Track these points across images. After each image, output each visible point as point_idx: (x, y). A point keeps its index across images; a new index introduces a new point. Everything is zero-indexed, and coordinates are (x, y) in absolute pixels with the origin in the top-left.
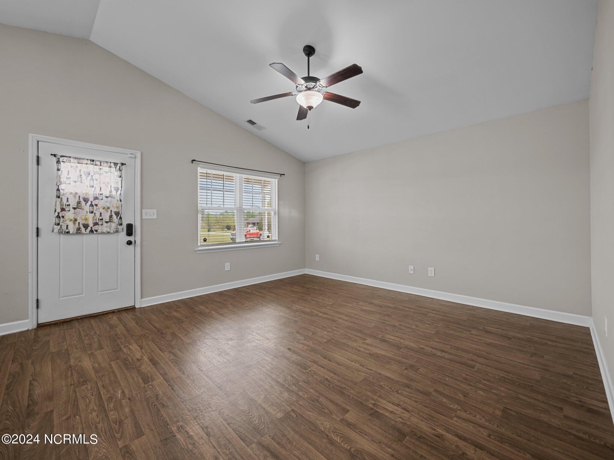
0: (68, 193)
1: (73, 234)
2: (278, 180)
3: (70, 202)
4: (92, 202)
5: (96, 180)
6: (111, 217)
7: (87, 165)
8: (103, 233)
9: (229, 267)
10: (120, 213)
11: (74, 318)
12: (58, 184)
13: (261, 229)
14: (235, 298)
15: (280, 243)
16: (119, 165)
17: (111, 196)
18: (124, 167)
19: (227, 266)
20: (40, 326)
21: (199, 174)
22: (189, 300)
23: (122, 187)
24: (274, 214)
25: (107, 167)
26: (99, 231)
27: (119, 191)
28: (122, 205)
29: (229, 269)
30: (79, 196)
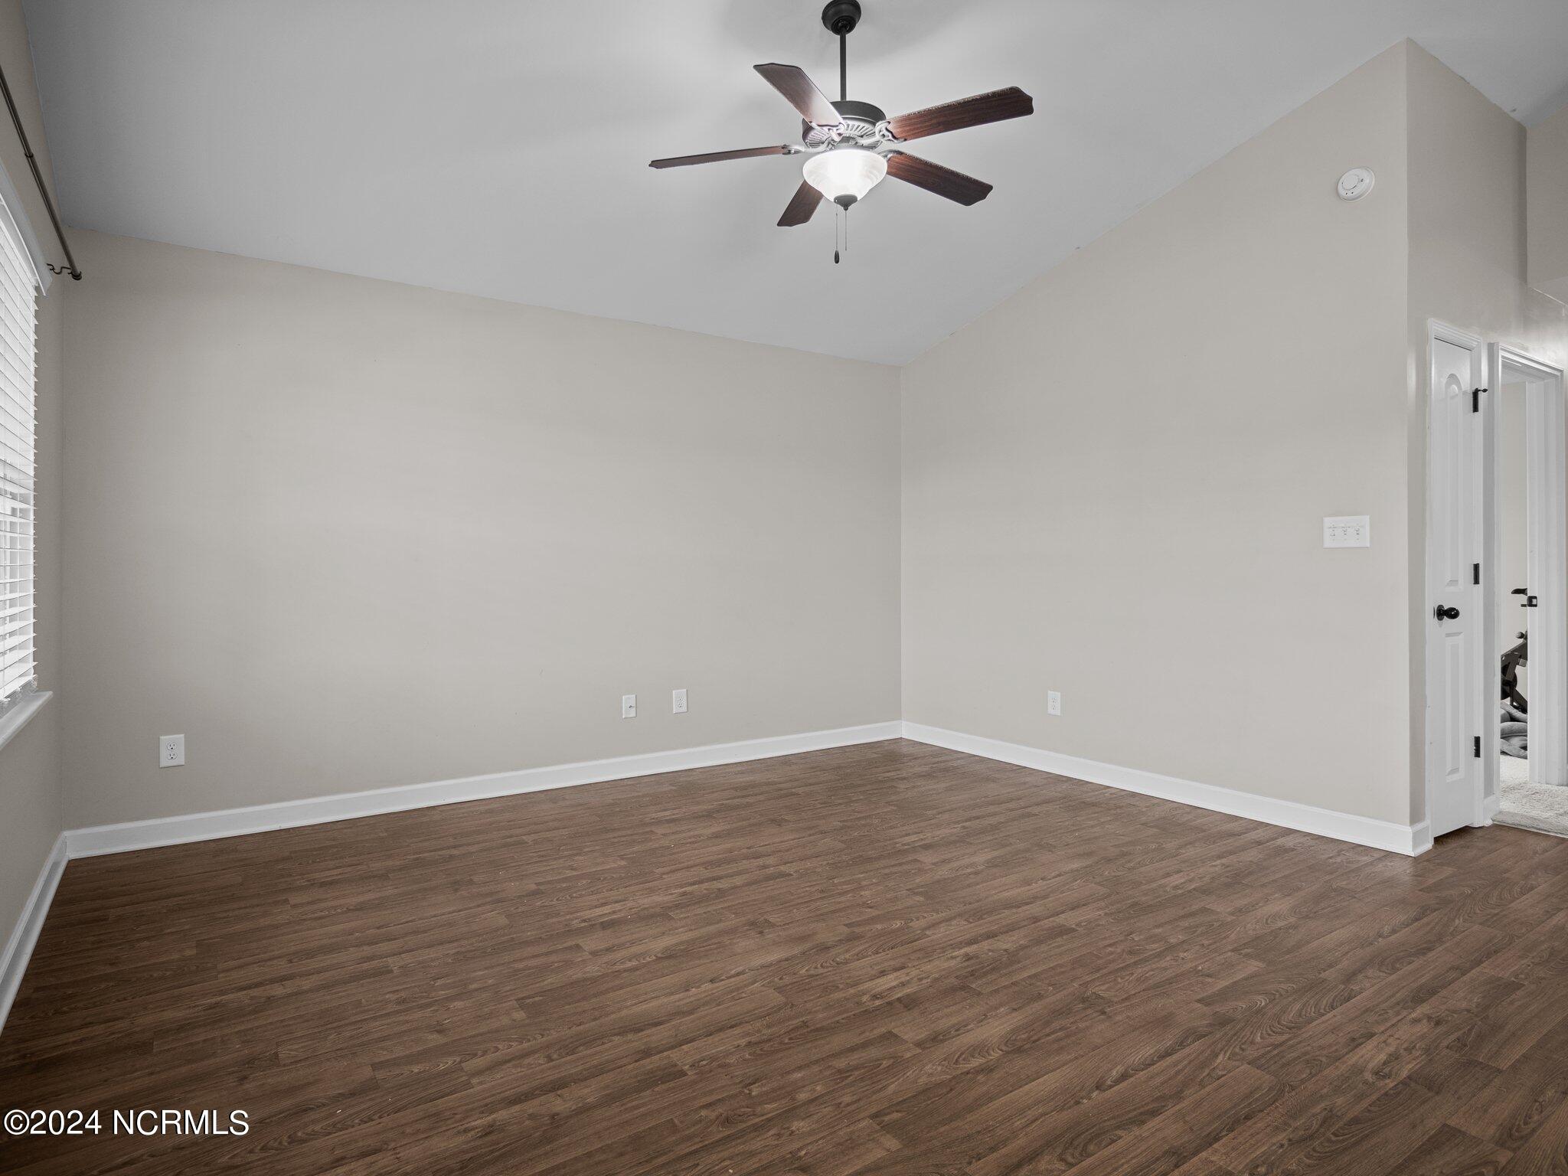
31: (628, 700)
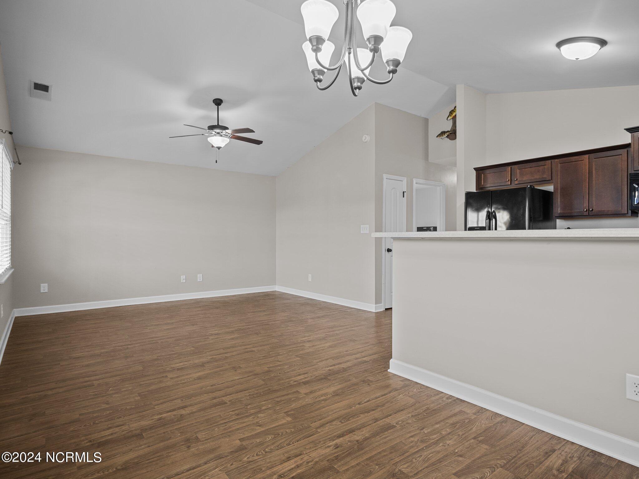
31: (183, 277)
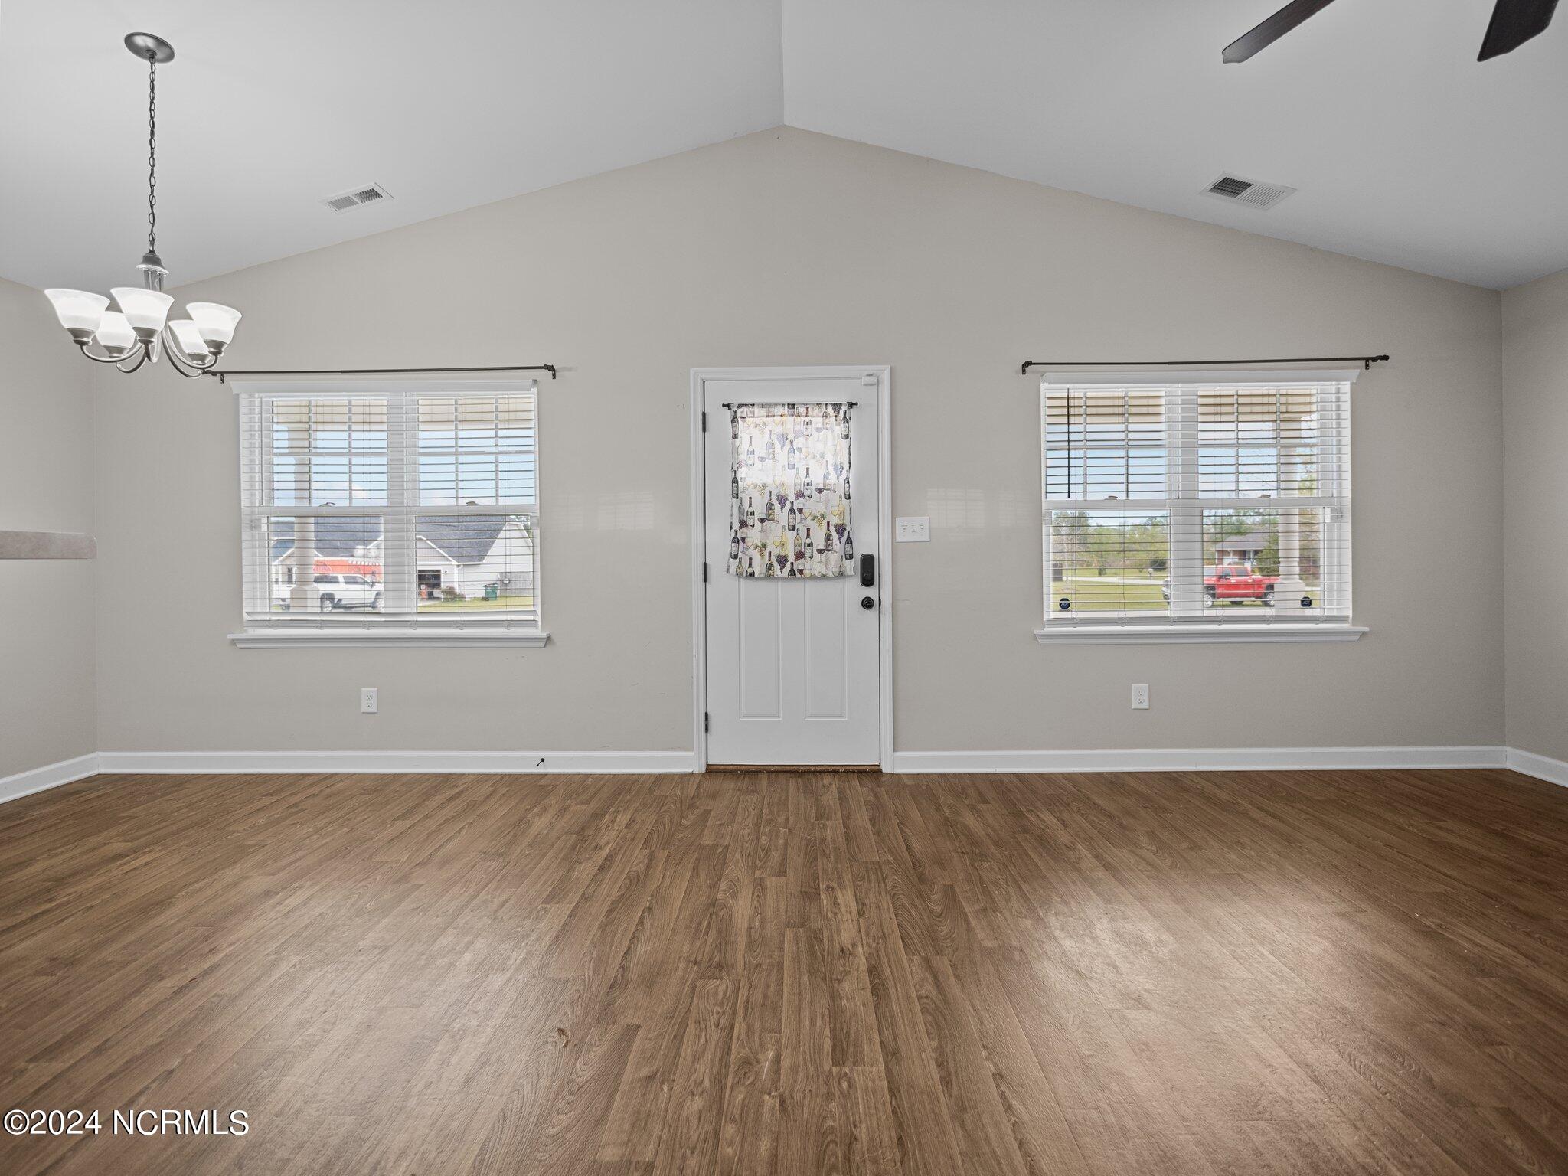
0: (751, 487)
1: (760, 578)
2: (1352, 384)
3: (755, 507)
4: (792, 503)
5: (800, 450)
6: (829, 540)
7: (783, 418)
8: (813, 577)
9: (1146, 697)
10: (848, 529)
11: (764, 767)
12: (735, 468)
13: (1273, 571)
14: (1165, 810)
15: (1366, 629)
16: (844, 408)
17: (829, 487)
18: (853, 411)
19: (1140, 696)
20: (712, 770)
21: (1045, 403)
22: (1016, 781)
23: (850, 463)
24: (1332, 518)
25: (819, 416)
26: (807, 572)
27: (844, 473)
28: (851, 508)
29: (1146, 705)
30: (770, 492)
